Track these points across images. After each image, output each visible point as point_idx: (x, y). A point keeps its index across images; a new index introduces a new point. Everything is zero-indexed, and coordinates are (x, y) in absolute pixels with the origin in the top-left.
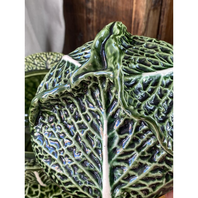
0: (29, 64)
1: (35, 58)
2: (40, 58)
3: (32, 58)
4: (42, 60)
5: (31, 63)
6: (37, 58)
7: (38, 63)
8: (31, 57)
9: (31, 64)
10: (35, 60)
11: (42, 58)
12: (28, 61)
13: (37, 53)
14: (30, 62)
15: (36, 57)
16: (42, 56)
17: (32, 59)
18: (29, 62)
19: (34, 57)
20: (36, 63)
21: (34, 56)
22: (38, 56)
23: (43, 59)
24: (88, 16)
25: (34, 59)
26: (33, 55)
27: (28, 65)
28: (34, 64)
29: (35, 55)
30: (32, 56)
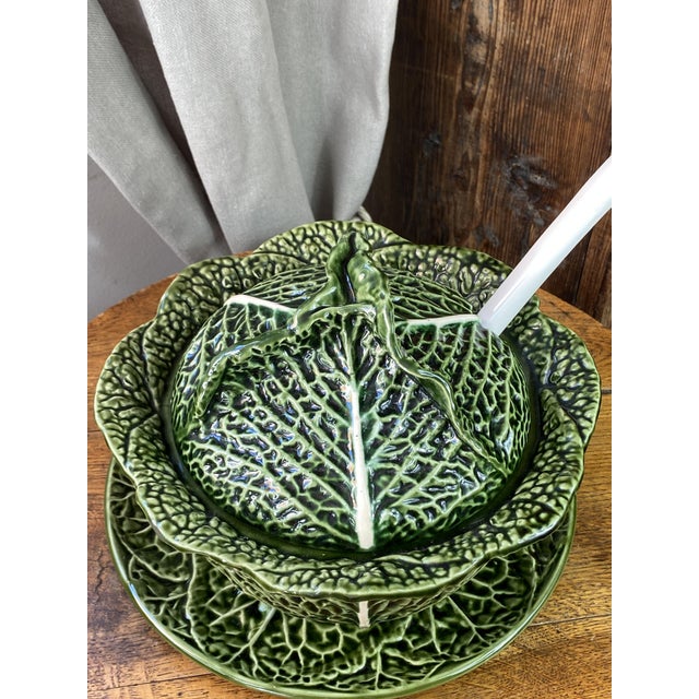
0: (287, 260)
1: (303, 242)
2: (318, 240)
3: (295, 240)
4: (322, 246)
5: (292, 255)
6: (308, 241)
7: (312, 256)
8: (290, 238)
9: (291, 259)
10: (303, 247)
11: (322, 238)
12: (282, 250)
13: (306, 226)
14: (289, 253)
15: (305, 236)
16: (322, 233)
17: (295, 244)
18: (285, 254)
19: (299, 238)
20: (307, 256)
21: (298, 234)
22: (309, 233)
23: (326, 244)
24: (468, 84)
25: (299, 244)
26: (294, 231)
27: (285, 262)
28: (300, 259)
29: (302, 231)
30: (294, 236)
